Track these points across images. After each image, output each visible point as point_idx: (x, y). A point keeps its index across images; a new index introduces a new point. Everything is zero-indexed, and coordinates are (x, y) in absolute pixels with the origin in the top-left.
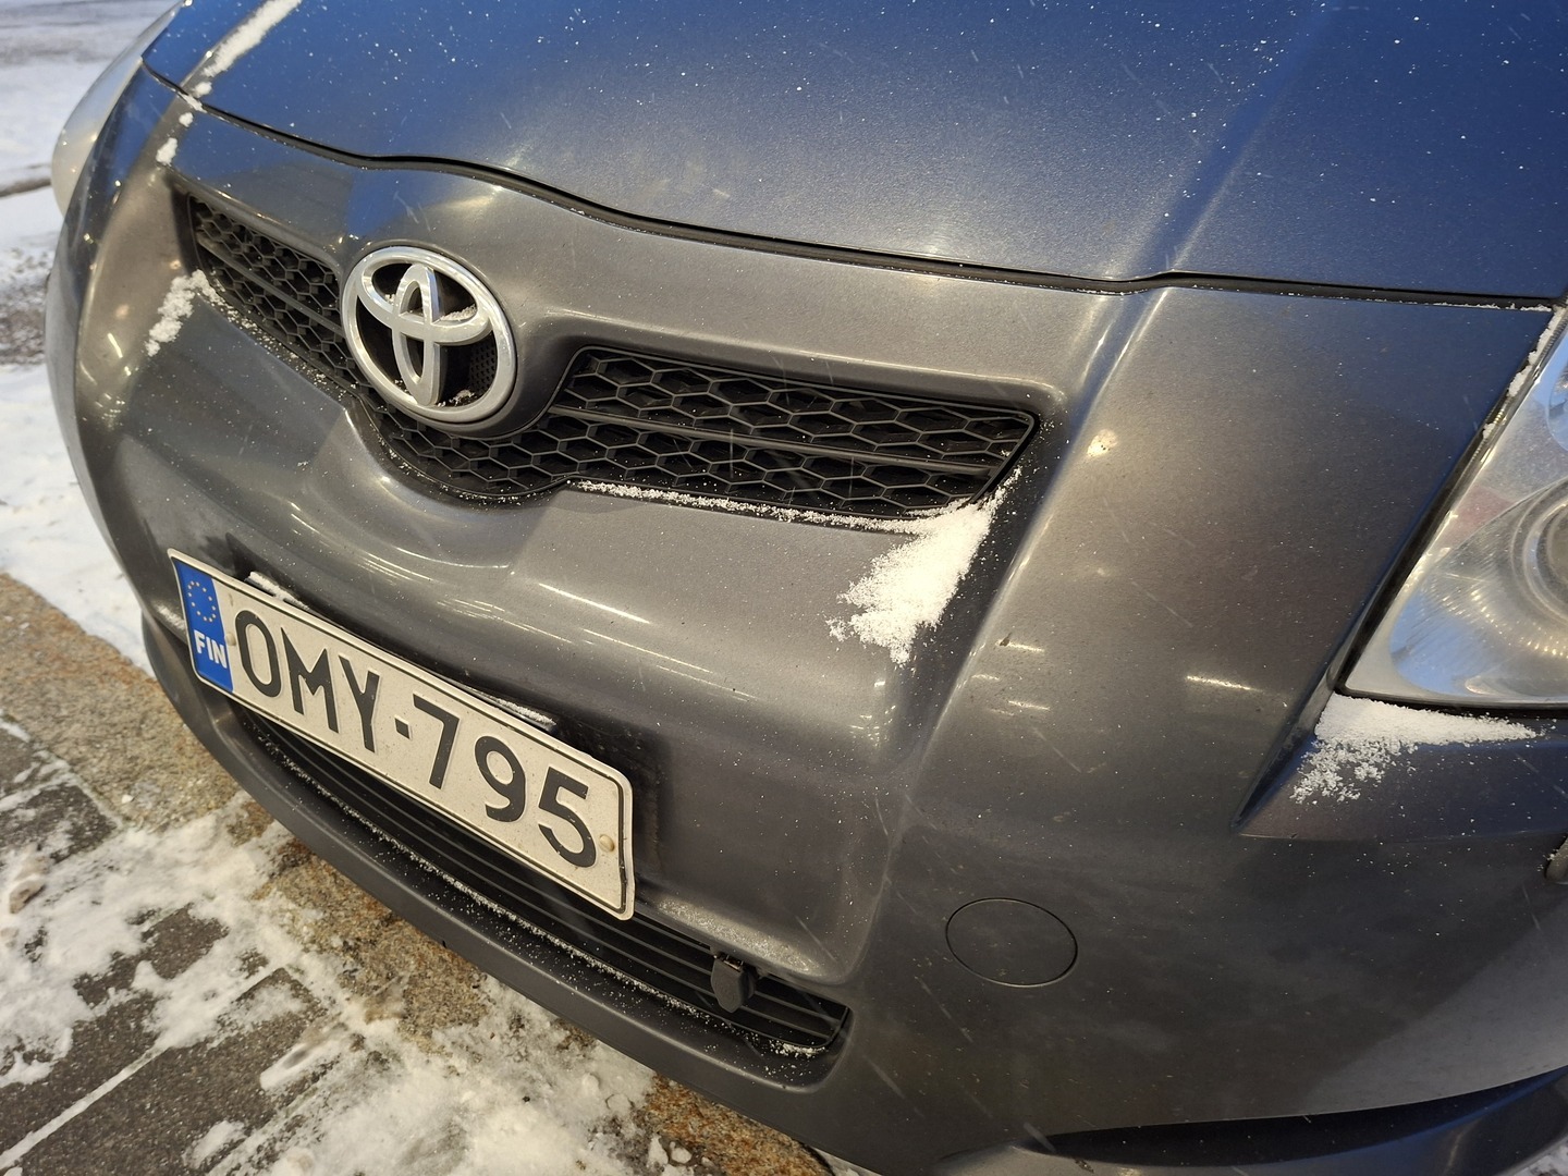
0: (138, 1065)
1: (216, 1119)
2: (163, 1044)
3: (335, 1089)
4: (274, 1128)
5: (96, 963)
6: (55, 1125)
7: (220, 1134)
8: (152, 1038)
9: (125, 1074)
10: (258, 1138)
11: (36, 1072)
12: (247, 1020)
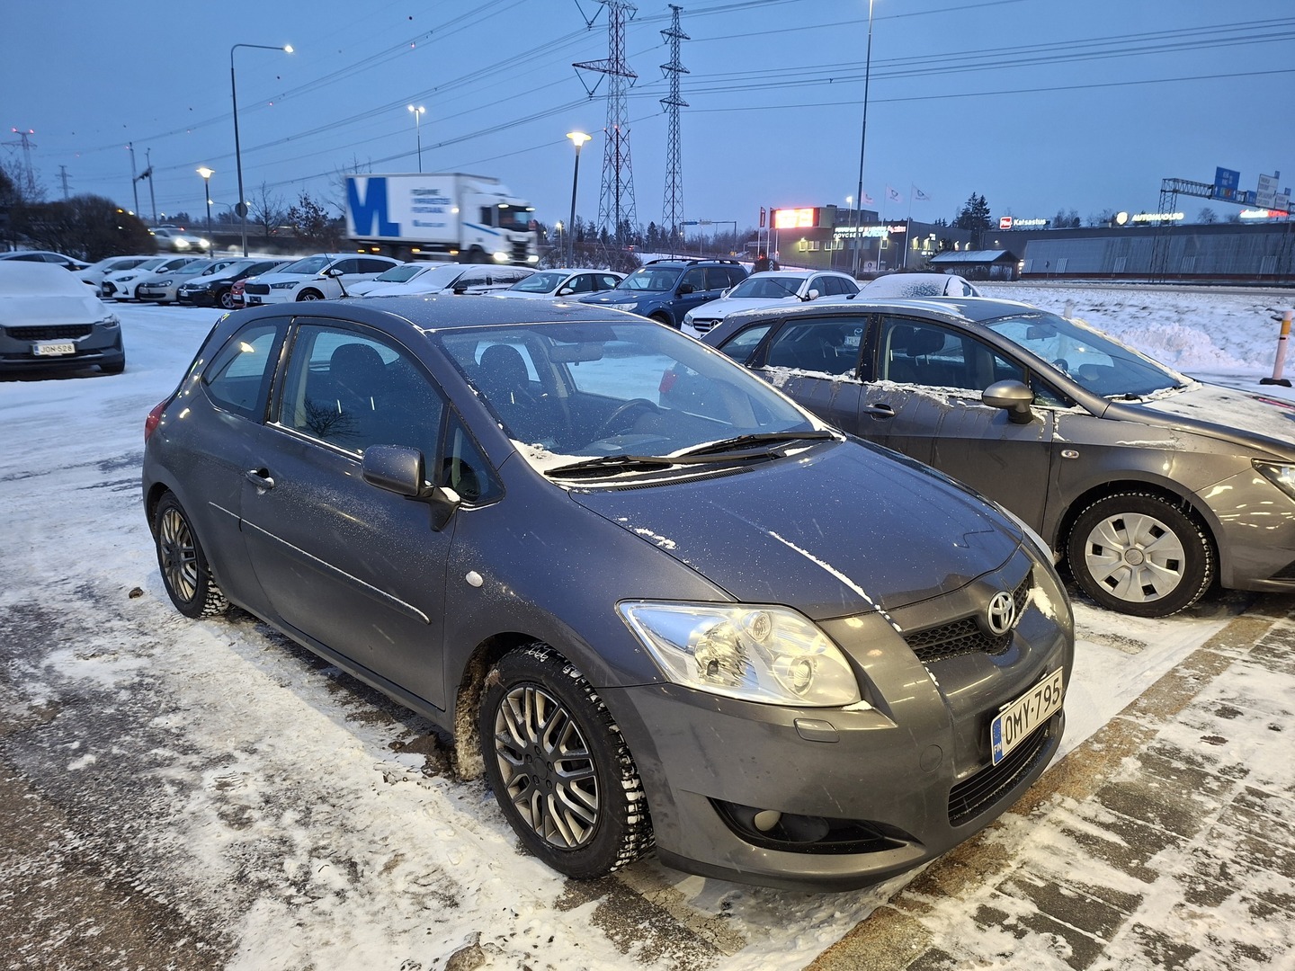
0: (1047, 916)
1: (1060, 894)
2: (1037, 911)
3: (1039, 871)
4: (1058, 882)
5: (1009, 935)
6: (1077, 929)
7: (1064, 891)
8: (1035, 914)
9: (1052, 918)
10: (1063, 884)
11: (1061, 940)
12: (1020, 893)
